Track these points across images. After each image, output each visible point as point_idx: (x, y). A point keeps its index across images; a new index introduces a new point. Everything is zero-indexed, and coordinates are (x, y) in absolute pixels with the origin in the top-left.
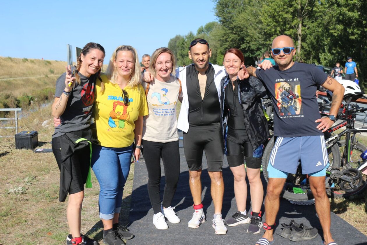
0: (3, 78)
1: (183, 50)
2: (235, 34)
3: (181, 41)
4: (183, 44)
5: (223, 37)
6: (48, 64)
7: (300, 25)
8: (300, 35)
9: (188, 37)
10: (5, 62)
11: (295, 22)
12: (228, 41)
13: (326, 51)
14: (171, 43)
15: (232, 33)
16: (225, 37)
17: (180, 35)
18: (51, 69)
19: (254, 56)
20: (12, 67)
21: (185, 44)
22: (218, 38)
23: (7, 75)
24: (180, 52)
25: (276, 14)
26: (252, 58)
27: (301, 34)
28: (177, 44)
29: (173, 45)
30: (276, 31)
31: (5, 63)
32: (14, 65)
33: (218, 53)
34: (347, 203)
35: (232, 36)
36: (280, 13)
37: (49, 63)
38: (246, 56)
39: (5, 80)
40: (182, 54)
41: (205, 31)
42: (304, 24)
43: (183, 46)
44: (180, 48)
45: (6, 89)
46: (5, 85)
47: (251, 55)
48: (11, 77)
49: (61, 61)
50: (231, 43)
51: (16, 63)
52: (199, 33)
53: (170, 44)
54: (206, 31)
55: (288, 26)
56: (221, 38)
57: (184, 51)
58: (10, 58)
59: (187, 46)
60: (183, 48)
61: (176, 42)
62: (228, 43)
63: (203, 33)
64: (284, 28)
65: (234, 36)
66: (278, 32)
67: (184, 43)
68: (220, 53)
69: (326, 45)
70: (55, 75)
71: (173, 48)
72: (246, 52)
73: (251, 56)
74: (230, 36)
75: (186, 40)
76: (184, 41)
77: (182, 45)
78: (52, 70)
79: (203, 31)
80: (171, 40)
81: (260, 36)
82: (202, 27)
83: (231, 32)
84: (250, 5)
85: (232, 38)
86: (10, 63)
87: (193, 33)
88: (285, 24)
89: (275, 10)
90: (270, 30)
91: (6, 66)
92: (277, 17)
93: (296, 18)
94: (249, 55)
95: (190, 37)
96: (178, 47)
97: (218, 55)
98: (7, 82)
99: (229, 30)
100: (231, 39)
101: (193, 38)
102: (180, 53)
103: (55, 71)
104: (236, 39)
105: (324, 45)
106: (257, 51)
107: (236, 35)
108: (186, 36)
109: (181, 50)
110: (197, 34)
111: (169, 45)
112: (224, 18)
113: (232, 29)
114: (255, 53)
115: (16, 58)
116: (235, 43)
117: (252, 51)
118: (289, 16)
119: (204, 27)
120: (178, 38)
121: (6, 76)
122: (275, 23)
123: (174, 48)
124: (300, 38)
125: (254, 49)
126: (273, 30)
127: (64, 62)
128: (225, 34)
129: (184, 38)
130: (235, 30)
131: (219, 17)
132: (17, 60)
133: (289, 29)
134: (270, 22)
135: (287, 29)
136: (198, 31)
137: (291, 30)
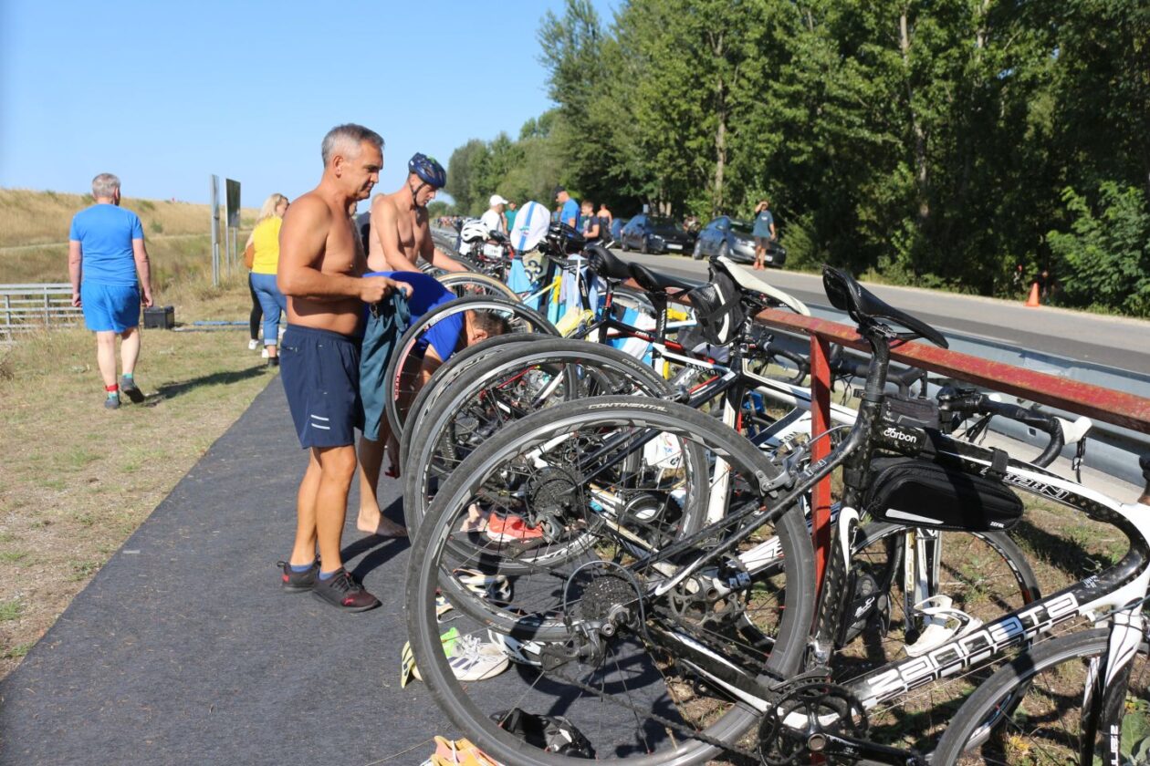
0: (39, 243)
2: (596, 142)
3: (480, 154)
4: (483, 162)
5: (569, 148)
6: (146, 209)
7: (722, 128)
8: (721, 149)
9: (496, 144)
10: (41, 204)
11: (710, 120)
12: (580, 159)
13: (758, 186)
15: (587, 140)
16: (573, 150)
17: (478, 141)
18: (154, 222)
19: (640, 193)
20: (56, 216)
21: (489, 162)
22: (557, 151)
23: (49, 235)
24: (476, 181)
25: (666, 103)
26: (635, 196)
27: (724, 148)
28: (469, 163)
29: (460, 164)
30: (667, 139)
31: (40, 206)
32: (62, 210)
35: (590, 148)
36: (675, 101)
37: (150, 206)
38: (621, 193)
39: (44, 246)
41: (539, 131)
42: (729, 125)
43: (483, 168)
44: (476, 171)
45: (48, 268)
46: (47, 259)
47: (632, 190)
48: (57, 242)
49: (180, 202)
50: (588, 163)
51: (67, 206)
52: (525, 136)
53: (460, 157)
54: (542, 130)
55: (693, 130)
56: (565, 152)
58: (51, 194)
59: (493, 167)
60: (484, 172)
61: (467, 156)
62: (579, 164)
63: (535, 135)
64: (685, 133)
65: (594, 146)
66: (672, 142)
67: (487, 160)
69: (758, 174)
70: (166, 238)
72: (622, 183)
73: (633, 192)
74: (585, 147)
75: (492, 153)
76: (486, 155)
77: (482, 165)
78: (158, 223)
79: (534, 131)
80: (456, 151)
81: (638, 151)
82: (532, 120)
83: (587, 138)
84: (620, 80)
85: (589, 151)
86: (53, 208)
87: (508, 135)
88: (686, 127)
89: (665, 93)
90: (656, 137)
91: (44, 214)
92: (669, 110)
93: (712, 111)
94: (629, 193)
95: (501, 144)
96: (472, 169)
98: (50, 252)
99: (583, 132)
100: (586, 154)
101: (508, 148)
103: (166, 227)
104: (599, 153)
105: (755, 173)
106: (646, 182)
107: (598, 146)
108: (491, 144)
109: (480, 176)
110: (520, 139)
111: (450, 163)
112: (570, 106)
113: (590, 130)
114: (642, 188)
115: (66, 193)
116: (597, 164)
117: (636, 183)
118: (696, 108)
119: (537, 120)
120: (472, 146)
121: (45, 239)
122: (665, 123)
123: (462, 171)
124: (721, 156)
125: (640, 177)
126: (662, 138)
127: (188, 204)
128: (573, 143)
129: (487, 147)
130: (594, 133)
131: (559, 101)
132: (68, 199)
133: (697, 135)
134: (655, 120)
135: (691, 137)
136: (522, 130)
137: (701, 139)
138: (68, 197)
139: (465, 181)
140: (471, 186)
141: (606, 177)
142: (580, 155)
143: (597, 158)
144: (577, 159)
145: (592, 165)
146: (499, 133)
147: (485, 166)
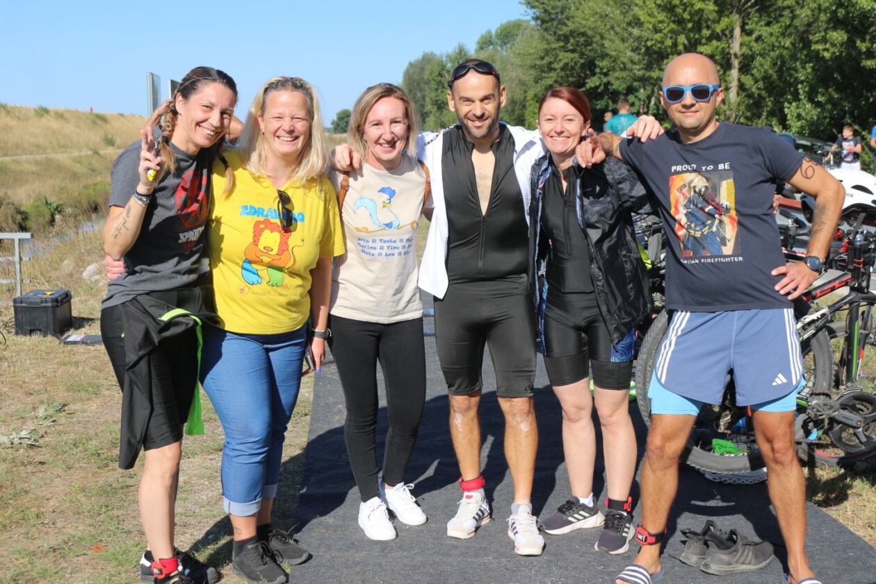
1: (440, 91)
2: (573, 51)
3: (436, 67)
4: (440, 75)
5: (542, 58)
6: (99, 122)
7: (737, 31)
8: (736, 56)
9: (453, 57)
11: (725, 21)
12: (555, 70)
13: (802, 97)
14: (411, 71)
15: (564, 49)
16: (547, 59)
17: (432, 54)
18: (106, 136)
20: (8, 128)
21: (447, 75)
22: (529, 62)
24: (433, 95)
27: (739, 54)
28: (426, 75)
29: (416, 77)
30: (675, 44)
32: (13, 123)
33: (528, 98)
34: (848, 480)
35: (565, 57)
37: (103, 119)
38: (598, 107)
40: (437, 101)
41: (497, 44)
42: (747, 27)
43: (440, 82)
44: (433, 85)
48: (5, 155)
49: (133, 115)
51: (19, 118)
52: (482, 48)
53: (408, 76)
54: (499, 42)
55: (706, 33)
56: (538, 62)
57: (442, 92)
58: (3, 107)
60: (441, 84)
61: (422, 69)
62: (553, 75)
64: (697, 37)
65: (570, 55)
66: (680, 47)
67: (444, 72)
68: (533, 99)
69: (802, 82)
71: (415, 84)
72: (599, 96)
74: (560, 57)
75: (449, 65)
76: (443, 67)
77: (439, 78)
78: (109, 136)
79: (491, 43)
80: (411, 64)
81: (636, 58)
82: (489, 32)
83: (563, 47)
85: (566, 61)
86: (4, 120)
87: (466, 47)
88: (698, 28)
90: (662, 43)
92: (679, 10)
93: (727, 12)
95: (458, 57)
96: (428, 82)
97: (527, 104)
99: (558, 40)
100: (561, 64)
102: (434, 99)
103: (118, 141)
104: (576, 63)
105: (797, 81)
107: (576, 55)
108: (448, 56)
109: (437, 90)
110: (476, 51)
112: (546, 11)
113: (566, 38)
115: (18, 105)
116: (572, 75)
118: (709, 7)
119: (493, 32)
120: (427, 59)
122: (673, 26)
123: (418, 84)
124: (736, 63)
125: (620, 89)
126: (669, 42)
128: (547, 52)
129: (444, 59)
130: (572, 40)
131: (533, 7)
132: (20, 111)
133: (709, 39)
134: (661, 22)
135: (704, 41)
136: (479, 43)
137: (715, 43)
138: (20, 110)
139: (419, 94)
140: (428, 99)
141: (584, 89)
142: (555, 66)
143: (573, 68)
144: (551, 69)
145: (567, 76)
146: (457, 45)
147: (443, 79)
